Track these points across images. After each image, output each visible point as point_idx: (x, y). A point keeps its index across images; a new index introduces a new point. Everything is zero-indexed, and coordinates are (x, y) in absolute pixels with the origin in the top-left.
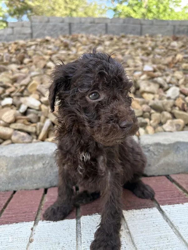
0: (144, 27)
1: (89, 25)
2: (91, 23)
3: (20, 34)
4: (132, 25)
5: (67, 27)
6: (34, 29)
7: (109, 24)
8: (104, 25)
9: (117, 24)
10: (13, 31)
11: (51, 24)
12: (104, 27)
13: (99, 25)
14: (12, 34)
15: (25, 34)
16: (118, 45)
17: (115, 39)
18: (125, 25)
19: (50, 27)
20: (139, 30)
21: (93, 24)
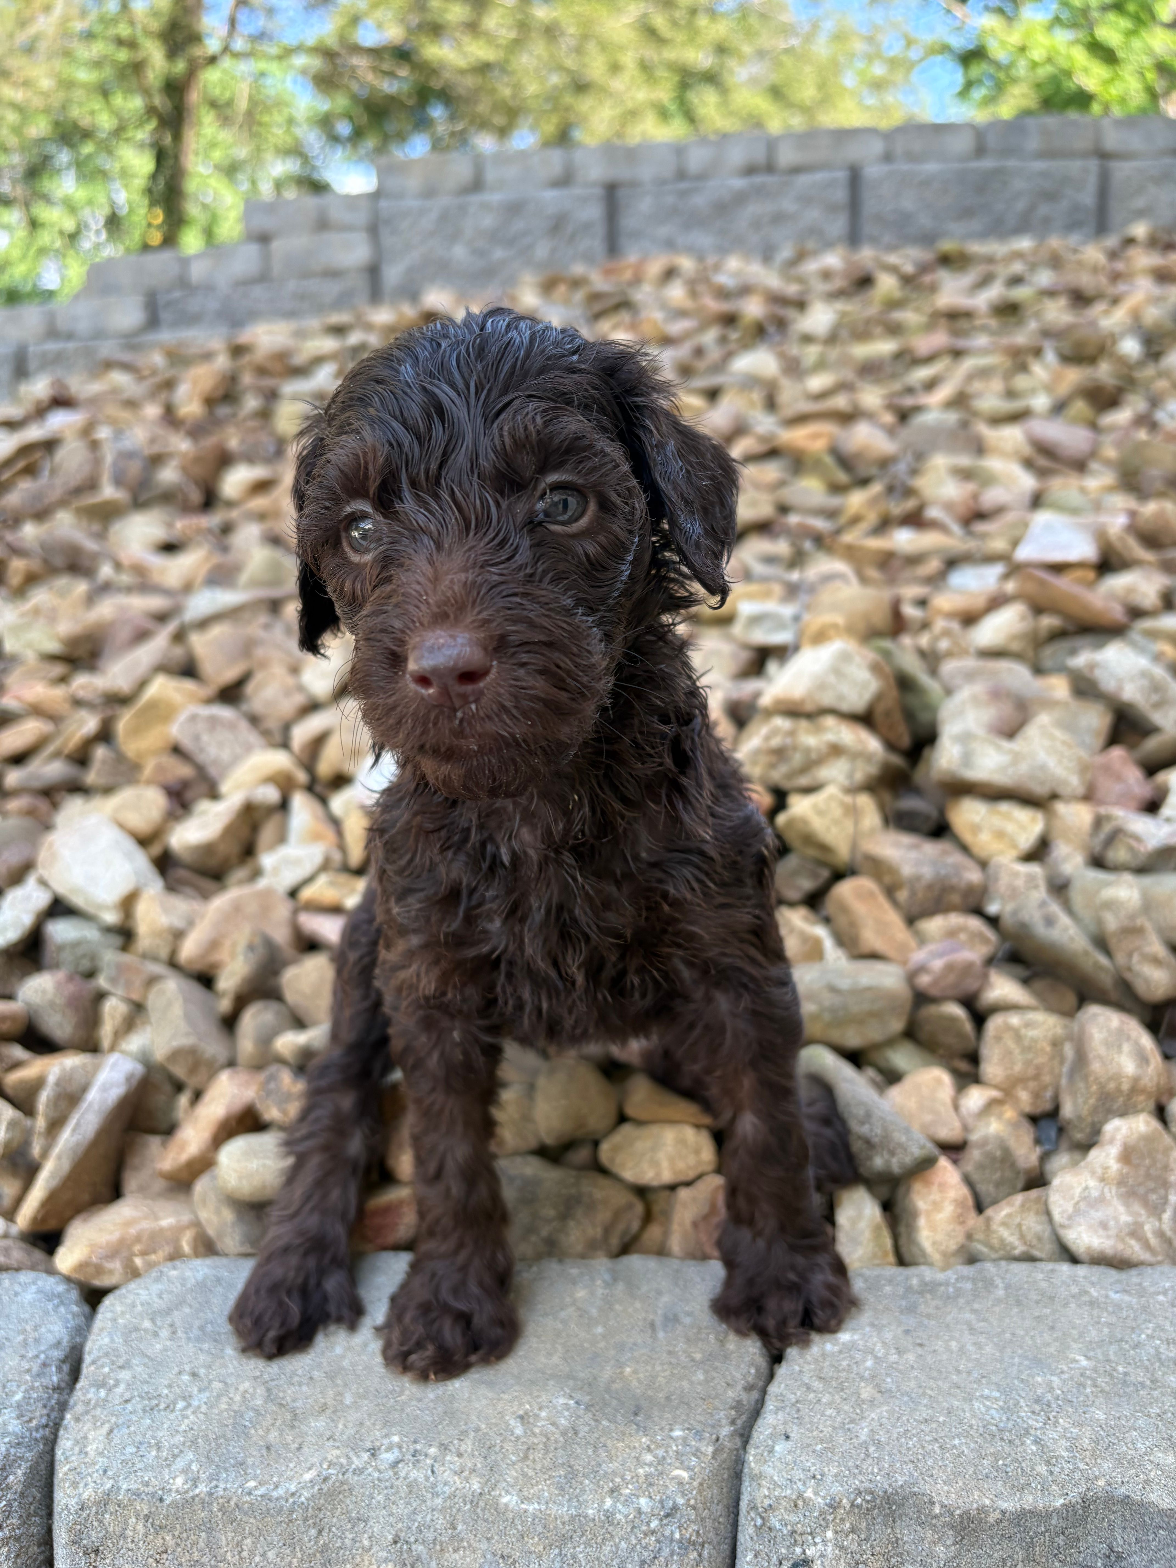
0: (1122, 170)
1: (739, 183)
2: (750, 170)
3: (306, 275)
4: (1039, 165)
5: (594, 212)
6: (388, 240)
7: (873, 171)
8: (842, 175)
9: (931, 167)
10: (266, 257)
11: (494, 197)
12: (841, 195)
13: (804, 180)
14: (263, 277)
15: (332, 274)
16: (894, 330)
17: (887, 284)
18: (987, 164)
19: (488, 221)
20: (1088, 198)
21: (758, 179)
